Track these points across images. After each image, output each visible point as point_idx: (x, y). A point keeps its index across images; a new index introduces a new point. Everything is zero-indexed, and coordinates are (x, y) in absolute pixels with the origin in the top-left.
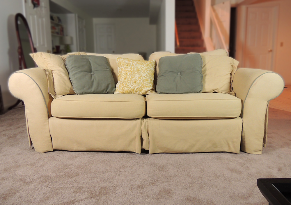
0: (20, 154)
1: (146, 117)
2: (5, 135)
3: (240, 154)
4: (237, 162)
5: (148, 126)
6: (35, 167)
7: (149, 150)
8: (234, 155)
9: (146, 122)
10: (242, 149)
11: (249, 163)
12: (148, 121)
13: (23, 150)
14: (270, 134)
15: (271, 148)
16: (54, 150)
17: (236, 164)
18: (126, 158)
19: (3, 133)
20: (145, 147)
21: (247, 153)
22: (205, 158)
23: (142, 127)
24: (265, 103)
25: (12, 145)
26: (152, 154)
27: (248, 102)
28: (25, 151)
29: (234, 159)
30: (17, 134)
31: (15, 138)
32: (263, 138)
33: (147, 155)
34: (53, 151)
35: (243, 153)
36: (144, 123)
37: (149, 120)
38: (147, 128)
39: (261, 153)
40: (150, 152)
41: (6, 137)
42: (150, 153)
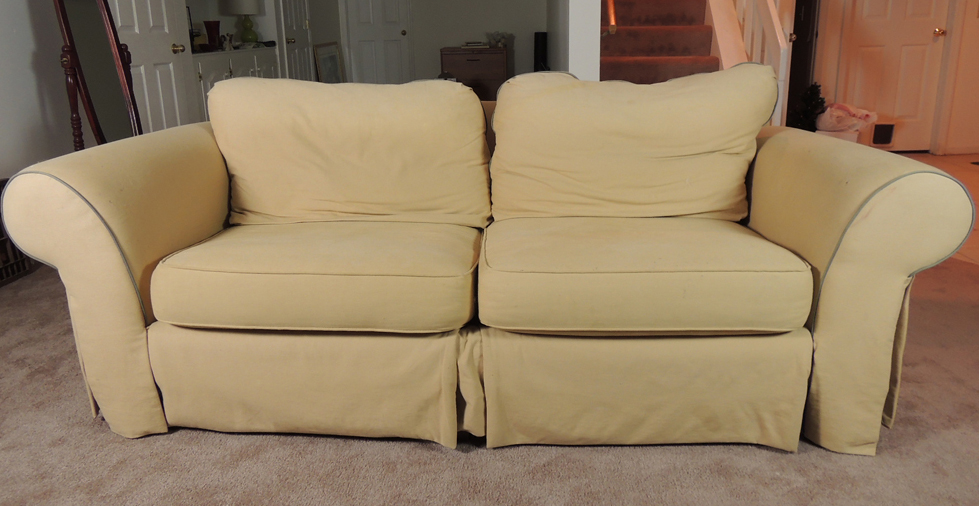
0: (62, 441)
1: (474, 324)
2: (20, 363)
3: (800, 451)
4: (786, 488)
5: (481, 356)
6: (103, 498)
7: (485, 437)
8: (779, 455)
9: (475, 343)
10: (809, 433)
11: (827, 492)
12: (481, 341)
13: (73, 425)
14: (914, 365)
15: (911, 429)
16: (172, 429)
17: (783, 495)
18: (405, 466)
19: (18, 354)
20: (471, 424)
21: (824, 449)
22: (675, 468)
23: (463, 361)
24: (900, 282)
25: (39, 406)
26: (495, 449)
27: (838, 278)
28: (77, 430)
29: (778, 474)
30: (62, 359)
31: (51, 375)
32: (883, 400)
33: (480, 451)
34: (166, 430)
35: (812, 447)
36: (469, 345)
37: (484, 338)
38: (477, 364)
39: (874, 449)
40: (490, 443)
41: (24, 370)
42: (488, 445)
